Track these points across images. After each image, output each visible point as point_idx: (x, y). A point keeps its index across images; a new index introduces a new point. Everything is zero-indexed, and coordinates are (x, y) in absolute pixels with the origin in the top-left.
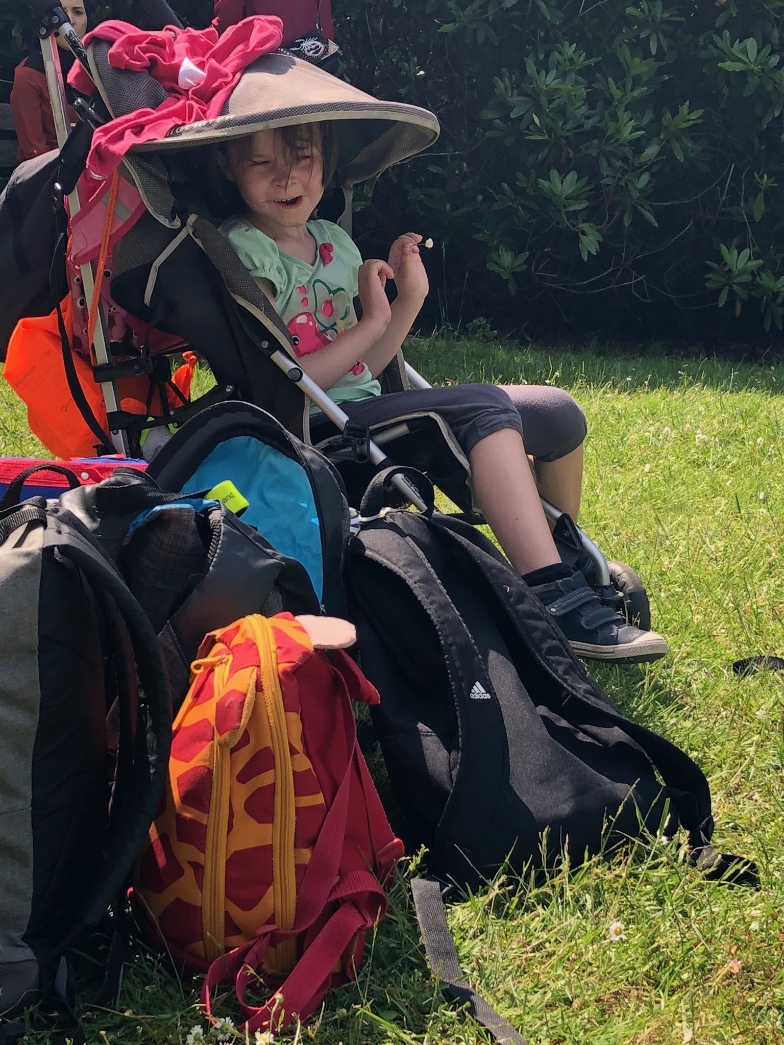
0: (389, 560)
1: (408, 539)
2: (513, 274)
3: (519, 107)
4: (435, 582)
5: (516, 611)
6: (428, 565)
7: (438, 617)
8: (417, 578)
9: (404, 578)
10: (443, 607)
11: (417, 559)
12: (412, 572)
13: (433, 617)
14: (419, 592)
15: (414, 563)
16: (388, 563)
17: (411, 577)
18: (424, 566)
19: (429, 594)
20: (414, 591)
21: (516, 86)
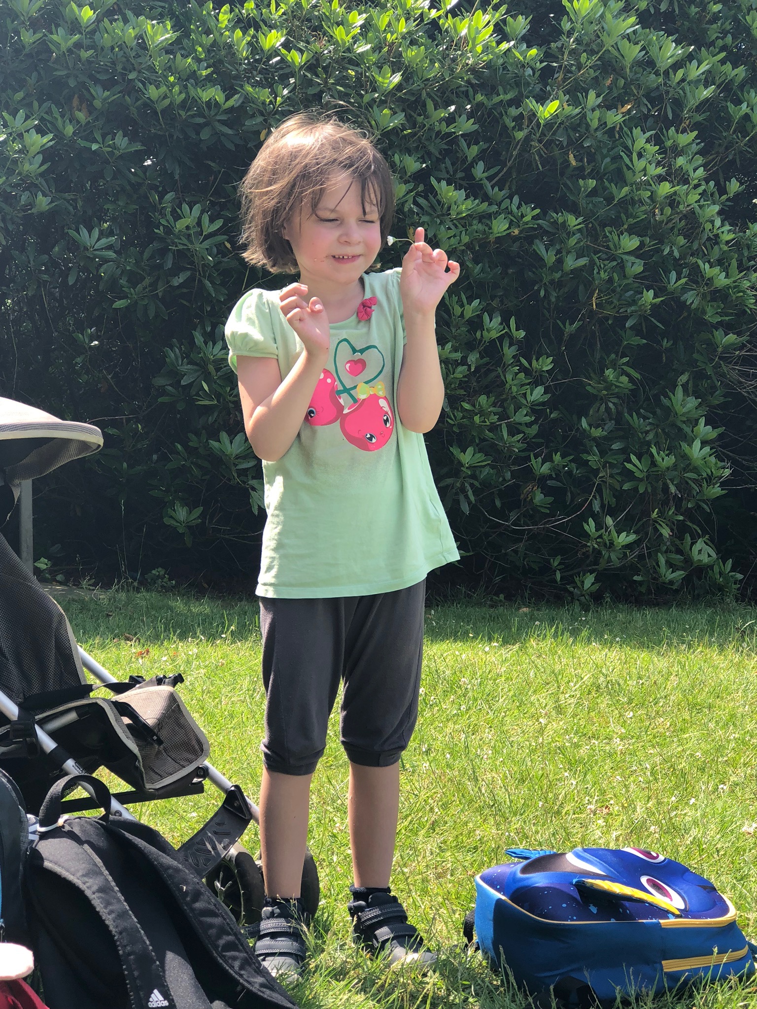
0: (68, 871)
1: (86, 846)
2: (189, 527)
3: (189, 375)
4: (113, 890)
5: (193, 910)
6: (106, 873)
7: (117, 927)
8: (95, 888)
9: (83, 889)
10: (122, 915)
11: (95, 868)
12: (90, 881)
13: (111, 928)
14: (97, 902)
15: (93, 872)
16: (67, 874)
17: (89, 887)
18: (102, 874)
19: (107, 904)
20: (93, 902)
21: (186, 356)
